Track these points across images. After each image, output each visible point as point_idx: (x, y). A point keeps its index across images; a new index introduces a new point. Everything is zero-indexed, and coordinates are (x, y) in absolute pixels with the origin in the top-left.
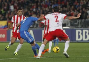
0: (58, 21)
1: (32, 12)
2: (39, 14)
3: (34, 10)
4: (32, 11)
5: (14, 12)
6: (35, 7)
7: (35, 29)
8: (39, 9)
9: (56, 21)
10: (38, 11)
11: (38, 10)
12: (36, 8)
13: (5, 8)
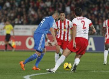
0: (85, 28)
1: (93, 15)
2: (101, 18)
3: (96, 13)
4: (93, 13)
5: (71, 14)
6: (96, 9)
7: (96, 36)
8: (102, 12)
9: (83, 28)
10: (100, 15)
11: (100, 13)
12: (97, 11)
13: (60, 9)
